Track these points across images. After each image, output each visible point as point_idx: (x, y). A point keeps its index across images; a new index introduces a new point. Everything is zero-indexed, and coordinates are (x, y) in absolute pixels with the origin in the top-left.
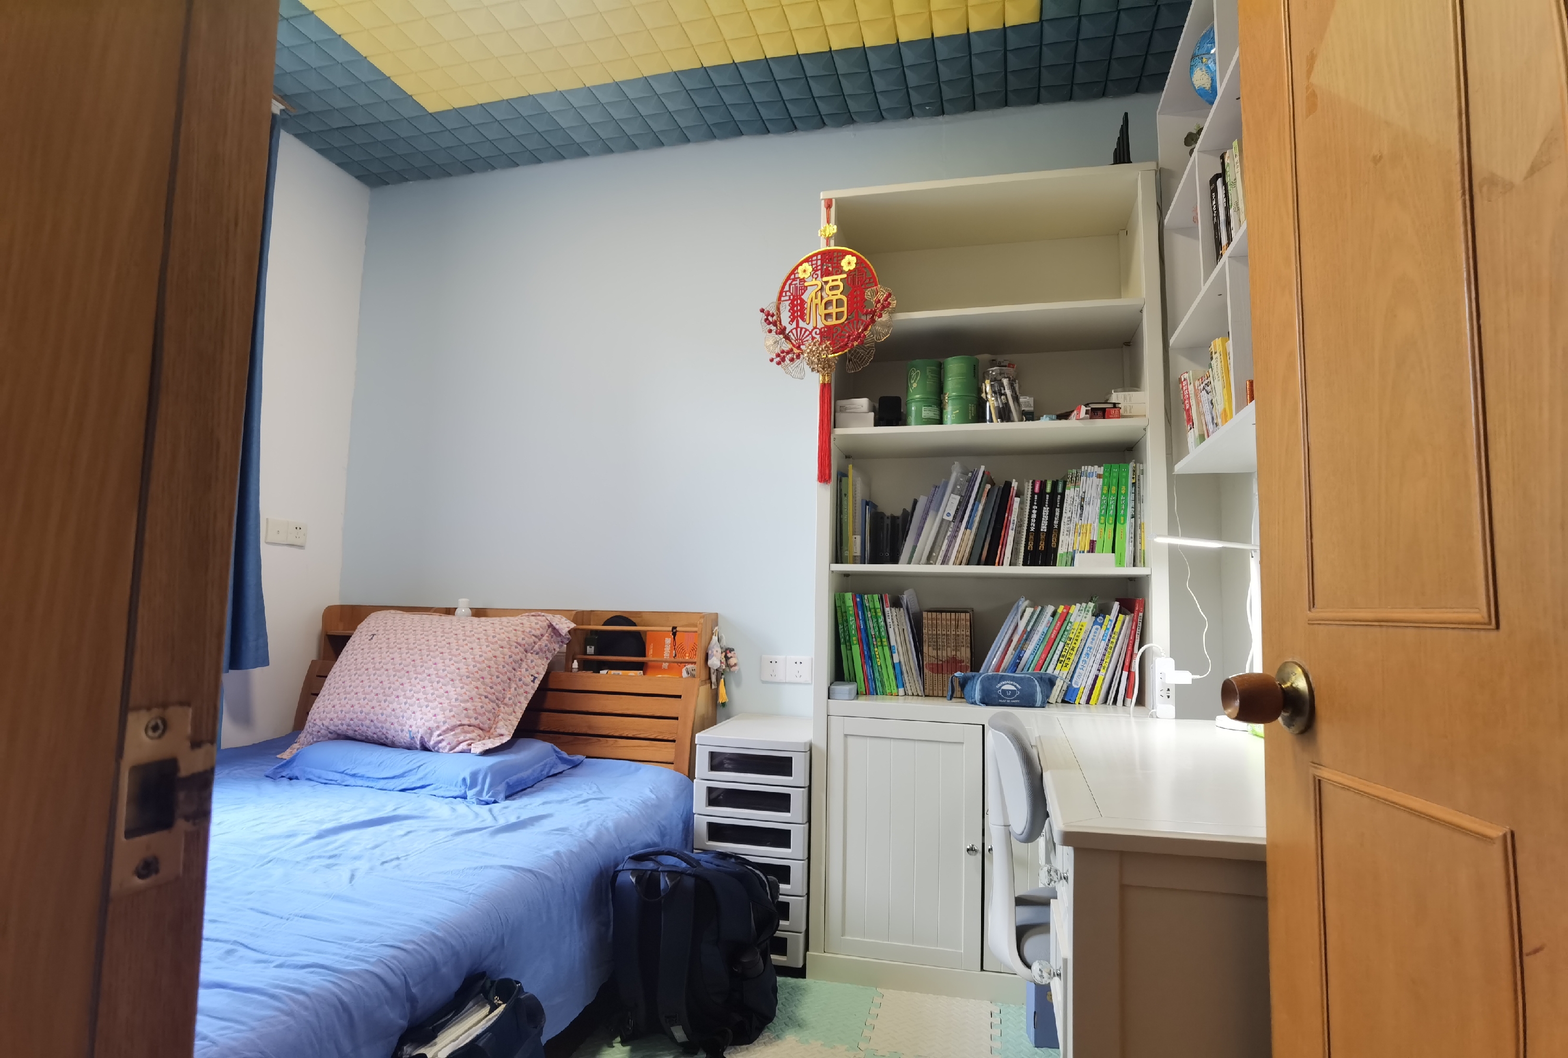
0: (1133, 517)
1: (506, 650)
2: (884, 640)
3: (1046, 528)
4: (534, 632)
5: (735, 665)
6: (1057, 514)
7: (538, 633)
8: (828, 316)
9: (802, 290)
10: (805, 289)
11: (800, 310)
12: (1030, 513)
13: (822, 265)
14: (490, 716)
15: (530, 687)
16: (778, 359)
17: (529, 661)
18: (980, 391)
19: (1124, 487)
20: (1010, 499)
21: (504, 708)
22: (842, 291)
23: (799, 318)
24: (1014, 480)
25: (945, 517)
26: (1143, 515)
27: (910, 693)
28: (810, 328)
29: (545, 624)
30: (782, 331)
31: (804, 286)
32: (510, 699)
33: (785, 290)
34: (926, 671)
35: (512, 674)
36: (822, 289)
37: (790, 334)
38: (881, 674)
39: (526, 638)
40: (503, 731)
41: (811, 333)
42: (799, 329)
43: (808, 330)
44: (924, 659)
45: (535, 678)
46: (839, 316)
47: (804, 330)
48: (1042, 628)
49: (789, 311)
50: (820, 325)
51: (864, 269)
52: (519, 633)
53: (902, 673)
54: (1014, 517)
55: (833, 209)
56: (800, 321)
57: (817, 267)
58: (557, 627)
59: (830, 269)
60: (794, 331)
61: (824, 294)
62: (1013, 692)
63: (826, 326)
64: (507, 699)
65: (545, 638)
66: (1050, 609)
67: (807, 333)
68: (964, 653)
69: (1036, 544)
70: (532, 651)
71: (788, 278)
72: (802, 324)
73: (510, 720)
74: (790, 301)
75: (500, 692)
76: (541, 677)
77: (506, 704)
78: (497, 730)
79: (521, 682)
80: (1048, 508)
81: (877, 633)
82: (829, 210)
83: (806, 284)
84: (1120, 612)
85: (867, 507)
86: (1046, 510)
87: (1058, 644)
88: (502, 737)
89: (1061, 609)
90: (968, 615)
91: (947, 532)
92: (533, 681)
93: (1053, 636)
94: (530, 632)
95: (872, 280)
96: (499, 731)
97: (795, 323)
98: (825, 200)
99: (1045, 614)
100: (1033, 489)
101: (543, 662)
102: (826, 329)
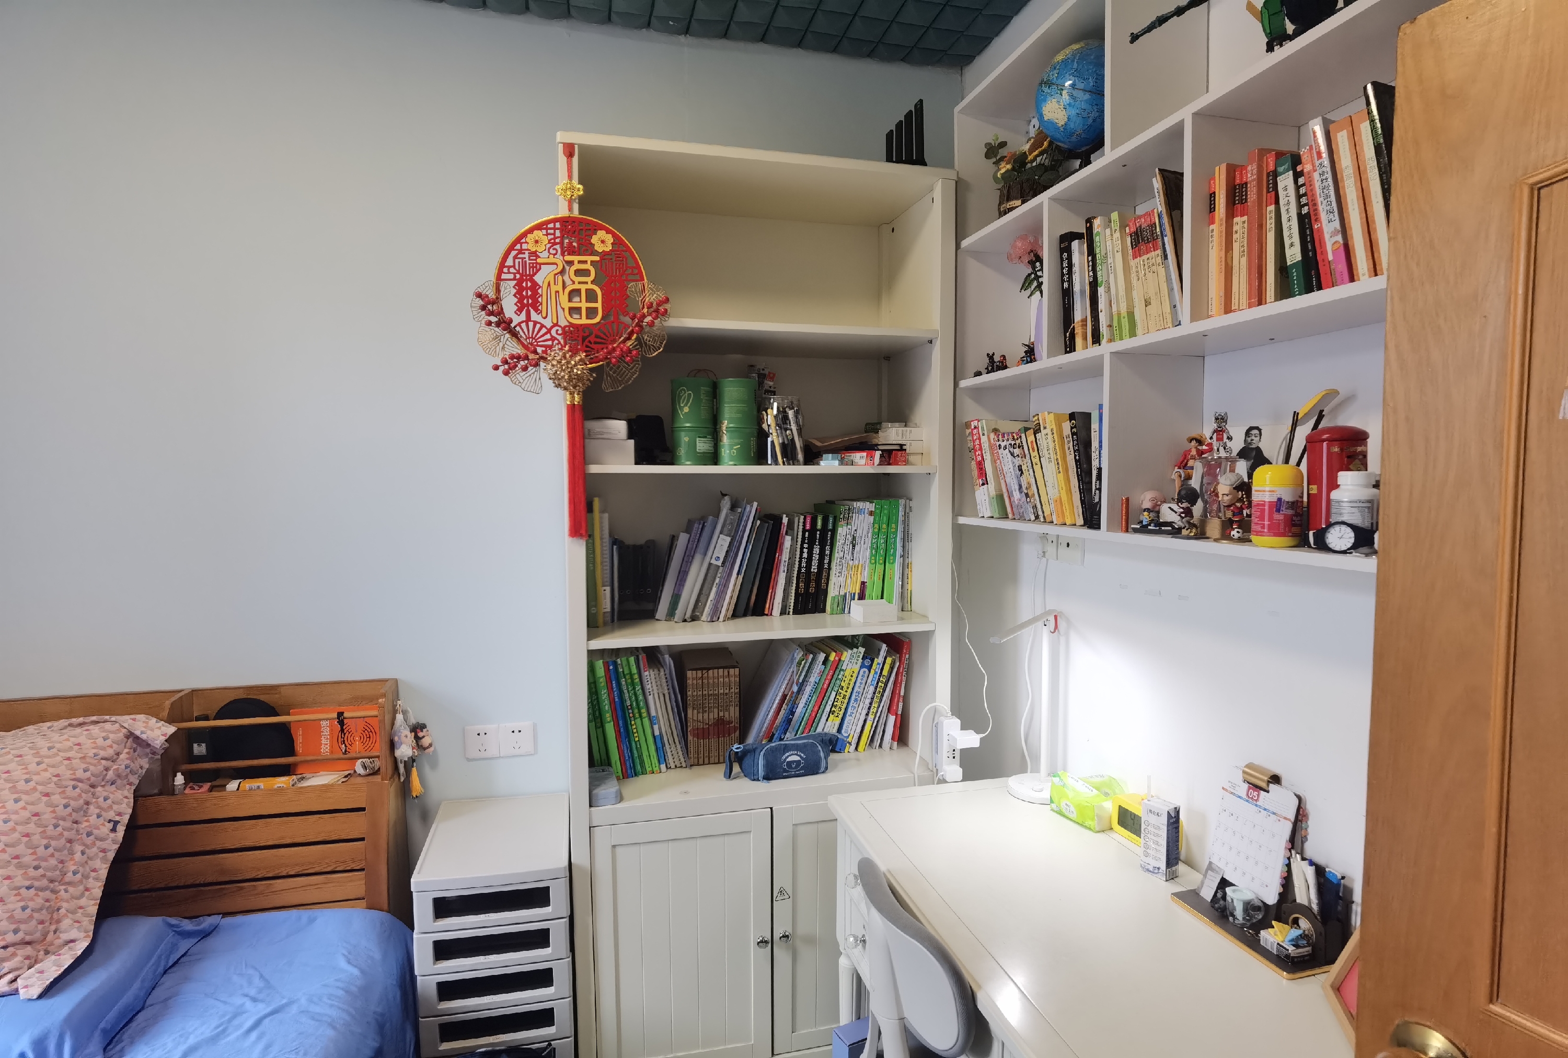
0: (902, 556)
1: (56, 798)
2: (643, 710)
3: (816, 567)
4: (102, 754)
5: (430, 745)
6: (828, 552)
7: (110, 752)
8: (574, 311)
9: (533, 267)
10: (537, 268)
11: (531, 297)
12: (802, 552)
13: (562, 237)
14: (44, 915)
15: (109, 841)
16: (506, 367)
17: (101, 799)
18: (760, 421)
19: (893, 526)
20: (780, 538)
21: (66, 891)
22: (594, 280)
23: (530, 308)
24: (785, 516)
25: (713, 561)
26: (911, 554)
27: (673, 766)
28: (548, 323)
29: (121, 735)
30: (505, 324)
31: (537, 263)
32: (75, 873)
33: (507, 264)
34: (690, 738)
35: (74, 832)
36: (562, 272)
37: (518, 329)
38: (639, 750)
39: (91, 768)
40: (73, 934)
41: (549, 331)
42: (531, 324)
43: (545, 327)
44: (689, 724)
45: (116, 823)
46: (591, 312)
47: (538, 326)
48: (813, 678)
49: (515, 295)
50: (563, 323)
51: (624, 253)
52: (76, 762)
53: (663, 745)
54: (785, 556)
55: (575, 160)
56: (532, 312)
57: (555, 238)
58: (144, 737)
59: (575, 244)
60: (524, 325)
61: (566, 278)
62: (798, 762)
63: (571, 325)
64: (70, 874)
65: (122, 756)
66: (822, 656)
67: (544, 330)
68: (733, 713)
69: (807, 587)
70: (103, 783)
71: (511, 248)
72: (534, 316)
73: (81, 908)
74: (516, 282)
75: (54, 869)
76: (126, 819)
77: (69, 883)
78: (61, 935)
79: (92, 837)
80: (818, 547)
81: (634, 703)
82: (571, 161)
83: (539, 260)
84: (888, 654)
85: (615, 547)
86: (816, 550)
87: (831, 693)
88: (72, 944)
89: (833, 656)
90: (737, 670)
91: (715, 579)
92: (114, 830)
93: (825, 686)
94: (95, 755)
95: (636, 271)
96: (65, 937)
97: (524, 312)
98: (564, 144)
99: (818, 662)
100: (804, 525)
101: (126, 793)
102: (571, 329)
